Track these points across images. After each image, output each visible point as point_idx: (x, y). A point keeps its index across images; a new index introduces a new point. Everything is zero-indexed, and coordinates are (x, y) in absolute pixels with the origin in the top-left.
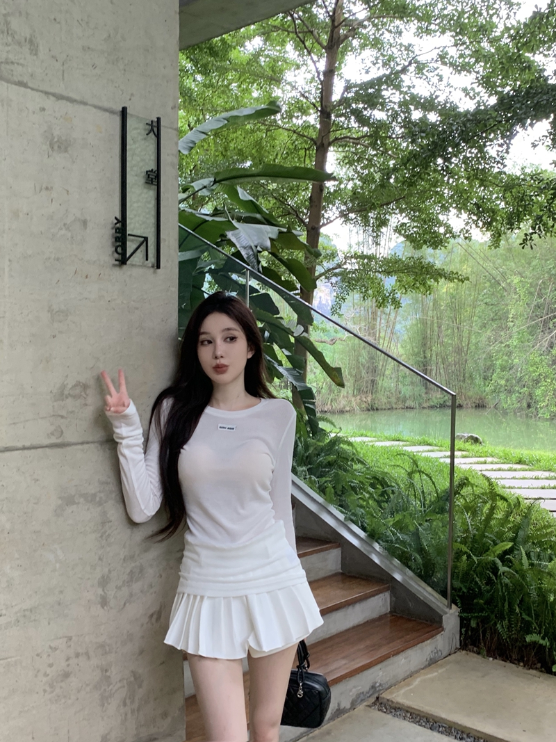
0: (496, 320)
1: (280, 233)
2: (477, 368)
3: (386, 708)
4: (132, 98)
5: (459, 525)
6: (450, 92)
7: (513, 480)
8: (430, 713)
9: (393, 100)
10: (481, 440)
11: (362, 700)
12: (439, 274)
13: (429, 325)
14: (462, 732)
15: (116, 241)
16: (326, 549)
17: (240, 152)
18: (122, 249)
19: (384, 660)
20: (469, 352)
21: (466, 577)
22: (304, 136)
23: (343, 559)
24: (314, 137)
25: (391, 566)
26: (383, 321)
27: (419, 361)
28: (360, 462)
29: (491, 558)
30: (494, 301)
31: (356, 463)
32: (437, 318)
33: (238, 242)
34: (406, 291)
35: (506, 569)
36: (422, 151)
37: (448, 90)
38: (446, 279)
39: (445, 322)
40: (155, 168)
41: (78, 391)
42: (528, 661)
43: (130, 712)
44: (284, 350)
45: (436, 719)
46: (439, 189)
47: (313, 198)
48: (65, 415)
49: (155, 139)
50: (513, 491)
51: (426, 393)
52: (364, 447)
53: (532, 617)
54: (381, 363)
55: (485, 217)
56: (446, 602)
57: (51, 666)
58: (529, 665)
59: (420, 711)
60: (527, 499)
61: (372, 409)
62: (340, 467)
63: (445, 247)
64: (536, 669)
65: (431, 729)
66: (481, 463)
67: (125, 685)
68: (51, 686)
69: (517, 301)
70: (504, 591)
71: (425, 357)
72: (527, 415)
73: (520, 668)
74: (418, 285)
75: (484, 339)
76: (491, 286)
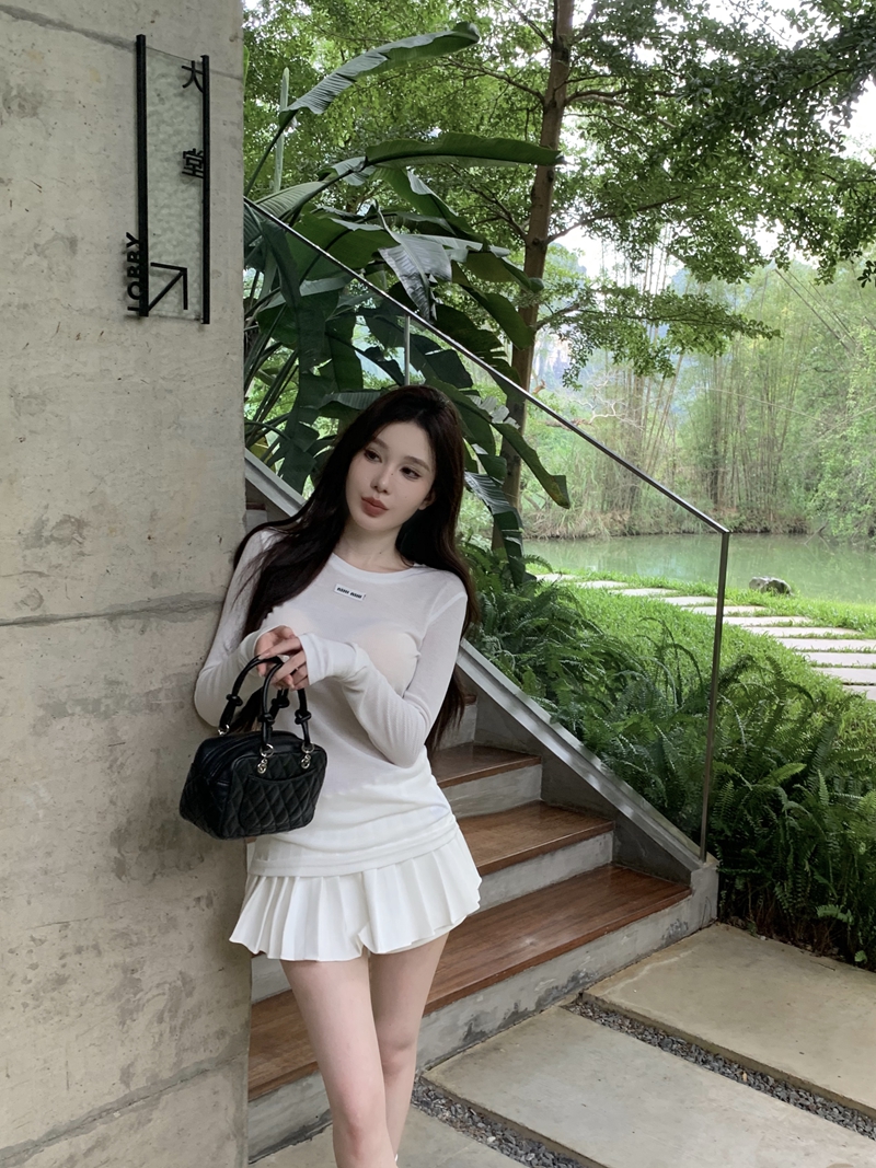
0: (830, 395)
1: (471, 252)
2: (795, 472)
3: (593, 1011)
4: (157, 19)
5: (726, 734)
6: (766, 18)
7: (830, 654)
8: (660, 1020)
9: (673, 29)
10: (789, 587)
11: (554, 999)
12: (735, 325)
13: (723, 403)
14: (708, 1052)
15: (129, 275)
16: (519, 766)
17: (422, 113)
18: (141, 290)
19: (593, 939)
20: (785, 445)
21: (732, 813)
22: (525, 89)
23: (545, 780)
24: (542, 90)
25: (619, 795)
26: (652, 394)
27: (706, 459)
28: (588, 626)
29: (771, 787)
30: (829, 365)
31: (581, 629)
32: (738, 392)
33: (398, 266)
34: (684, 349)
35: (793, 804)
36: (706, 118)
37: (762, 14)
38: (743, 332)
39: (751, 396)
40: (198, 147)
41: (66, 531)
42: (819, 943)
43: (168, 1030)
44: (475, 446)
45: (669, 1031)
46: (740, 183)
47: (536, 192)
48: (46, 573)
49: (200, 94)
50: (826, 672)
51: (715, 510)
52: (606, 598)
53: (828, 878)
54: (647, 461)
55: (812, 232)
56: (697, 849)
57: (34, 967)
58: (821, 950)
59: (645, 1017)
60: (847, 684)
61: (630, 532)
62: (556, 635)
63: (747, 279)
64: (831, 955)
65: (660, 1046)
66: (785, 625)
67: (167, 991)
68: (35, 997)
69: (863, 367)
70: (788, 837)
71: (716, 453)
72: (868, 547)
73: (807, 954)
74: (702, 339)
75: (809, 425)
76: (825, 341)
